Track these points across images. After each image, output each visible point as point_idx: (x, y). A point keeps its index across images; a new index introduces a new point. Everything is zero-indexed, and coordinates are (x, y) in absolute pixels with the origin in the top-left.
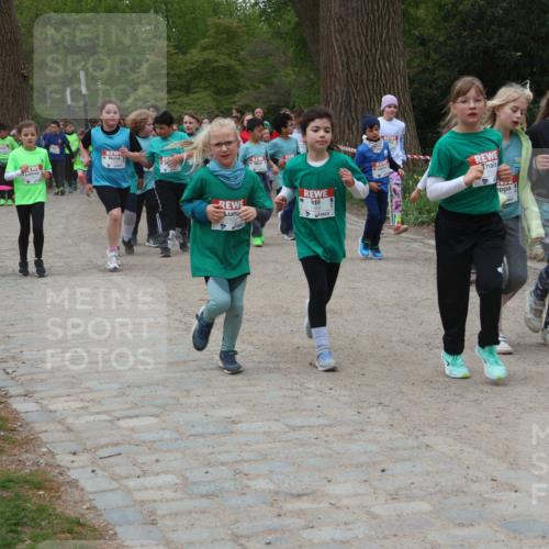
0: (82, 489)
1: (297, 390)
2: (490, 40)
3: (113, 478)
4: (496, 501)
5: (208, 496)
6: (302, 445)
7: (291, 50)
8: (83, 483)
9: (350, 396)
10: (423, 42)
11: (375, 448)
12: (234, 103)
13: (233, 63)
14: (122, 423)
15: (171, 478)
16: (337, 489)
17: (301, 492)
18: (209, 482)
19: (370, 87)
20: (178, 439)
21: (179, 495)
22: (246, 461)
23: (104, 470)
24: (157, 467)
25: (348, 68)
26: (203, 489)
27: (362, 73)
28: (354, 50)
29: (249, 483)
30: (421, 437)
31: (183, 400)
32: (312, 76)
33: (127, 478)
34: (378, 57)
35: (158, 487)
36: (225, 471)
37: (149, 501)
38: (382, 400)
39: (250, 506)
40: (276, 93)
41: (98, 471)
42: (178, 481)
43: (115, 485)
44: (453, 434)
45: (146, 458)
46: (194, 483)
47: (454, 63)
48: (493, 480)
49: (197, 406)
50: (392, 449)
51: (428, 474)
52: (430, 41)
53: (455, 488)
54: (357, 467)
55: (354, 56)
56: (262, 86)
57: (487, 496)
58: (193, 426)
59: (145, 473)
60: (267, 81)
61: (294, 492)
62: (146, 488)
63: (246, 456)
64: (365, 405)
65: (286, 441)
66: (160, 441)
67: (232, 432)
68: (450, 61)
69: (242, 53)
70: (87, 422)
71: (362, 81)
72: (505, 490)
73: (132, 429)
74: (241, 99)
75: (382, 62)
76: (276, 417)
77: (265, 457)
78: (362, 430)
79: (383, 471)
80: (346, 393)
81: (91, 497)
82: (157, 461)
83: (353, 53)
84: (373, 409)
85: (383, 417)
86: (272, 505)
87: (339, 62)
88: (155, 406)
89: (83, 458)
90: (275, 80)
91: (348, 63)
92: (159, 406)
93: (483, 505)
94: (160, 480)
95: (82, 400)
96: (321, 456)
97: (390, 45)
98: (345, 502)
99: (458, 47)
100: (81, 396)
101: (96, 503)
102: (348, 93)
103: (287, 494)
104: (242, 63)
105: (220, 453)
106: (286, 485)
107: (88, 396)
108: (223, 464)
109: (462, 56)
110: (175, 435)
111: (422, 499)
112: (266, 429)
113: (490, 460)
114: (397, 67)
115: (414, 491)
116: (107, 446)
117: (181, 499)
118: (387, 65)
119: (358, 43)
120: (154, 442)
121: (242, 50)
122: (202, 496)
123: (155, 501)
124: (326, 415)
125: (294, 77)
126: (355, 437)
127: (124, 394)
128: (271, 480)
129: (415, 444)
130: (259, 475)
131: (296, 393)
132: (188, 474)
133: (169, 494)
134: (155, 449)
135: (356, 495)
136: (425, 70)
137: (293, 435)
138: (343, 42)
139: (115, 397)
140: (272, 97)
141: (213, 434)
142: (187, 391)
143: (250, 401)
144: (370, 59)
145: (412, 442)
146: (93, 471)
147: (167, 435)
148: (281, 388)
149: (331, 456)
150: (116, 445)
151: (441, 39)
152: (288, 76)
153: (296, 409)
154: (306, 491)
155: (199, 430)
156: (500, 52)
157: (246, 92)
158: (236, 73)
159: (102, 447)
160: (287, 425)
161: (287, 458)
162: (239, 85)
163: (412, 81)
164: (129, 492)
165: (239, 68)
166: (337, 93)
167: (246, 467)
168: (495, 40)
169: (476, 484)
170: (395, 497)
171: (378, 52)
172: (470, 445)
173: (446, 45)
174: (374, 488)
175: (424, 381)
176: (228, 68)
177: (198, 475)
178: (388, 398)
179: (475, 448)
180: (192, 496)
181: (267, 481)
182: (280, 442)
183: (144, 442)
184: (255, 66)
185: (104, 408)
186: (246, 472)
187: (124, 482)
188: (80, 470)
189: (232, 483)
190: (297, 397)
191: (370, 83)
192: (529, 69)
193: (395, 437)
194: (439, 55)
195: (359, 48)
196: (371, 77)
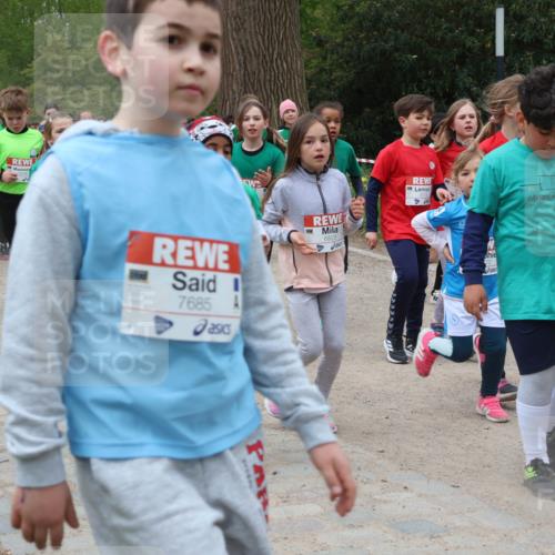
2: (386, 42)
4: (385, 502)
10: (320, 43)
19: (268, 87)
25: (246, 68)
27: (259, 71)
28: (251, 49)
34: (275, 56)
47: (351, 64)
48: (383, 481)
50: (284, 451)
52: (327, 42)
55: (250, 55)
57: (376, 497)
68: (347, 62)
71: (259, 81)
72: (395, 491)
75: (279, 63)
79: (275, 473)
83: (250, 53)
87: (236, 61)
91: (245, 63)
93: (373, 506)
97: (287, 45)
99: (355, 48)
109: (359, 56)
111: (314, 501)
113: (379, 462)
114: (294, 67)
115: (307, 494)
118: (285, 65)
119: (255, 42)
136: (322, 70)
138: (240, 41)
144: (268, 59)
151: (338, 40)
156: (397, 54)
163: (309, 82)
166: (234, 93)
168: (392, 43)
169: (367, 486)
170: (286, 500)
171: (276, 52)
172: (361, 446)
173: (343, 46)
179: (366, 449)
191: (267, 83)
192: (423, 72)
193: (287, 439)
194: (335, 57)
195: (256, 48)
196: (268, 77)
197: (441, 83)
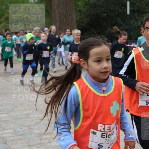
5: (21, 135)
7: (45, 13)
10: (80, 11)
15: (11, 131)
18: (22, 131)
19: (66, 23)
20: (13, 120)
21: (13, 135)
26: (20, 133)
27: (64, 19)
29: (33, 131)
31: (15, 109)
32: (50, 20)
34: (68, 15)
35: (7, 133)
36: (26, 128)
37: (5, 137)
39: (33, 137)
42: (13, 131)
45: (4, 125)
46: (18, 132)
49: (19, 110)
52: (82, 11)
55: (61, 15)
58: (18, 116)
59: (4, 130)
62: (4, 134)
63: (32, 124)
66: (8, 120)
67: (28, 118)
71: (64, 22)
75: (69, 17)
76: (41, 113)
82: (7, 126)
86: (39, 137)
87: (58, 17)
91: (60, 17)
92: (8, 111)
94: (8, 131)
97: (71, 12)
99: (89, 13)
105: (25, 123)
108: (26, 126)
110: (13, 119)
112: (38, 116)
114: (73, 18)
117: (14, 136)
120: (6, 121)
122: (20, 135)
130: (36, 129)
132: (16, 129)
133: (10, 135)
134: (7, 123)
136: (80, 19)
138: (59, 11)
141: (23, 118)
142: (16, 107)
144: (66, 16)
147: (10, 119)
148: (42, 105)
151: (85, 11)
154: (49, 133)
155: (19, 117)
156: (101, 14)
163: (77, 22)
166: (57, 25)
167: (32, 127)
168: (99, 11)
177: (18, 129)
180: (17, 135)
181: (38, 130)
183: (4, 121)
186: (32, 128)
189: (28, 131)
192: (108, 19)
194: (84, 15)
195: (63, 13)
197: (113, 21)
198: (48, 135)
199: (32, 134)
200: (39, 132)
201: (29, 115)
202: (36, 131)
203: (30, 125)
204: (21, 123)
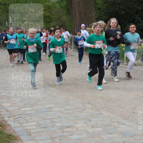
0: (11, 127)
1: (67, 100)
3: (19, 123)
4: (119, 128)
5: (44, 128)
6: (69, 114)
7: (65, 11)
8: (11, 125)
9: (81, 101)
10: (99, 9)
11: (88, 114)
12: (50, 25)
13: (50, 15)
14: (22, 109)
15: (35, 123)
16: (78, 125)
17: (69, 126)
18: (45, 124)
20: (36, 113)
22: (54, 118)
23: (17, 121)
24: (31, 120)
25: (80, 16)
26: (43, 126)
27: (84, 17)
29: (55, 124)
30: (99, 112)
31: (38, 103)
32: (71, 18)
33: (23, 123)
34: (88, 13)
35: (31, 125)
36: (49, 121)
37: (29, 129)
38: (90, 102)
39: (55, 130)
40: (61, 22)
41: (15, 122)
42: (36, 124)
43: (20, 125)
44: (108, 110)
45: (28, 118)
46: (41, 124)
48: (118, 122)
49: (42, 104)
50: (92, 115)
51: (101, 121)
52: (101, 9)
53: (108, 124)
54: (83, 119)
56: (58, 21)
57: (116, 126)
58: (40, 110)
59: (28, 122)
60: (59, 19)
61: (67, 126)
62: (28, 126)
63: (54, 117)
64: (85, 103)
65: (65, 113)
66: (32, 113)
67: (51, 111)
68: (107, 14)
69: (52, 12)
70: (13, 109)
71: (84, 19)
72: (121, 125)
73: (25, 111)
74: (52, 24)
75: (89, 14)
76: (62, 107)
77: (59, 117)
78: (84, 110)
79: (90, 120)
80: (80, 100)
81: (14, 128)
82: (31, 119)
83: (81, 12)
84: (87, 104)
85: (90, 106)
86: (61, 130)
87: (78, 14)
88: (30, 105)
89: (12, 118)
90: (61, 19)
91: (80, 15)
92: (31, 105)
93: (116, 129)
94: (32, 124)
95: (11, 103)
96: (74, 117)
97: (91, 10)
98: (80, 129)
99: (108, 10)
100: (11, 102)
101: (15, 130)
102: (80, 22)
103: (65, 127)
104: (52, 15)
105: (47, 116)
106: (65, 125)
107: (13, 102)
108: (48, 119)
109: (110, 13)
111: (100, 127)
112: (60, 110)
113: (117, 117)
114: (93, 16)
115: (98, 125)
116: (18, 115)
117: (37, 129)
118: (90, 15)
120: (30, 114)
121: (52, 11)
122: (43, 128)
123: (30, 129)
124: (75, 106)
125: (66, 18)
126: (83, 112)
127: (22, 101)
128: (61, 123)
129: (98, 113)
130: (57, 122)
131: (67, 101)
132: (39, 122)
133: (34, 127)
134: (31, 116)
135: (83, 127)
136: (100, 16)
137: (66, 111)
138: (79, 9)
139: (20, 102)
140: (60, 23)
141: (46, 111)
142: (39, 100)
143: (55, 103)
144: (86, 13)
145: (97, 113)
146: (14, 122)
147: (34, 112)
148: (63, 99)
149: (76, 117)
150: (20, 115)
151: (104, 8)
152: (65, 18)
153: (67, 105)
154: (70, 126)
155: (42, 110)
156: (119, 12)
157: (53, 22)
158: (51, 17)
159: (17, 115)
160: (65, 109)
161: (65, 117)
162: (52, 21)
164: (24, 127)
165: (52, 16)
166: (77, 23)
167: (54, 120)
168: (118, 9)
169: (114, 123)
170: (93, 127)
172: (112, 113)
173: (105, 10)
174: (88, 125)
175: (100, 97)
176: (49, 16)
177: (41, 122)
178: (91, 102)
179: (114, 114)
180: (40, 128)
182: (63, 113)
183: (28, 114)
184: (56, 15)
185: (17, 105)
187: (23, 124)
188: (11, 122)
189: (51, 124)
190: (67, 102)
191: (86, 20)
192: (127, 16)
193: (93, 111)
194: (103, 13)
195: (83, 11)
196: (86, 18)
197: (131, 19)
198: (70, 128)
199: (54, 127)
200: (61, 125)
201: (51, 108)
202: (58, 124)
203: (53, 118)
204: (44, 116)
